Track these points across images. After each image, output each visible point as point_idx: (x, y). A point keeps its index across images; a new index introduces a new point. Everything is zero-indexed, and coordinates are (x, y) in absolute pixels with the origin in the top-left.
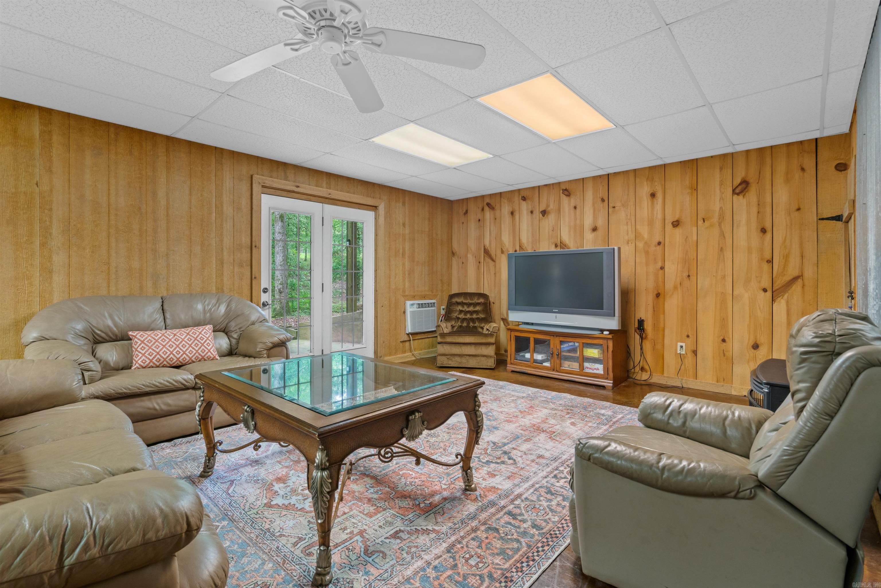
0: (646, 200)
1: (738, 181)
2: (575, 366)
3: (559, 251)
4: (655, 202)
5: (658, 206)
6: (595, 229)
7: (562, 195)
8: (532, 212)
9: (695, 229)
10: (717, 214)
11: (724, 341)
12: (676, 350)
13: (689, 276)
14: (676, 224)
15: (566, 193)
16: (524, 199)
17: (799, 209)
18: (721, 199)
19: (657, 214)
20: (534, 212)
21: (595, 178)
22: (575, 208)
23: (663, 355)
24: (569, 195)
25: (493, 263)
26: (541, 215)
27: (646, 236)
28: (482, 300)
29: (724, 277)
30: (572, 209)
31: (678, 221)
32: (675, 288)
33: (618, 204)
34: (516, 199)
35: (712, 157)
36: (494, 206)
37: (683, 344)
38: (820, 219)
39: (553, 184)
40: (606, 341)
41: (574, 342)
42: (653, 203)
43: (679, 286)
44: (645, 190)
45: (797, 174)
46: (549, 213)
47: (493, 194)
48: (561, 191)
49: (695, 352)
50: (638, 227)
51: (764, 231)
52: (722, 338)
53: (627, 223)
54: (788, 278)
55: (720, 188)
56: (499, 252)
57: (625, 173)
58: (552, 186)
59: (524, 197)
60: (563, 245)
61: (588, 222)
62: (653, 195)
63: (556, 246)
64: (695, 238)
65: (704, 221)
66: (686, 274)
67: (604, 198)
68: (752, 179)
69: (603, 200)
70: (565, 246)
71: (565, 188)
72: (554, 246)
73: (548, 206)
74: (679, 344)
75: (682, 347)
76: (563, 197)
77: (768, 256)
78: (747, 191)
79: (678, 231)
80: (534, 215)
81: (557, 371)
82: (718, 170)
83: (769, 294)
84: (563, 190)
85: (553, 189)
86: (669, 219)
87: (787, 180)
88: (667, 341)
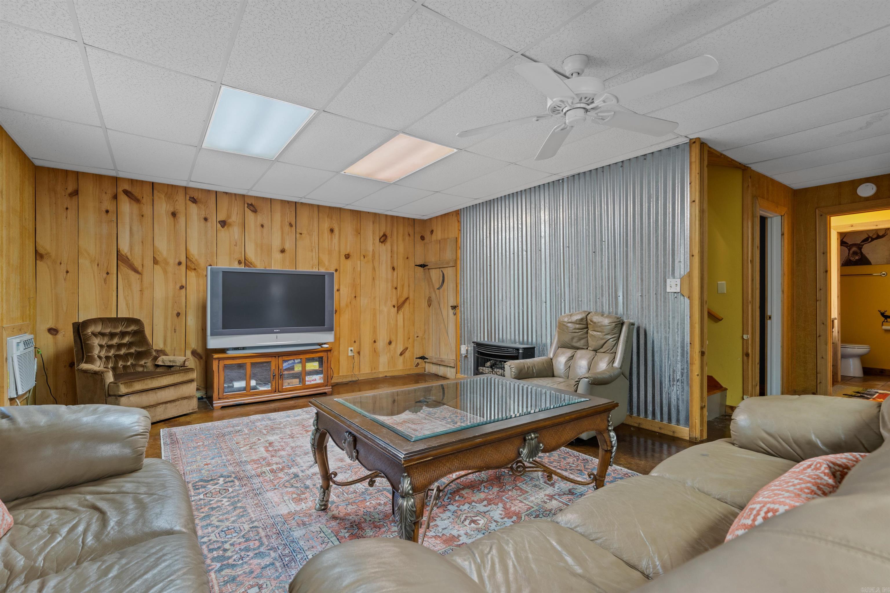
0: (326, 234)
1: (382, 234)
2: (295, 382)
3: (243, 269)
4: (334, 237)
5: (336, 240)
6: (283, 251)
7: (246, 209)
8: (206, 219)
9: (359, 262)
10: (371, 253)
11: (375, 342)
12: (348, 354)
13: (355, 297)
14: (347, 257)
15: (252, 208)
16: (194, 200)
17: (408, 258)
18: (373, 244)
19: (335, 246)
20: (209, 220)
21: (283, 202)
22: (262, 226)
23: (339, 359)
24: (255, 211)
25: (138, 276)
26: (219, 226)
27: (327, 263)
28: (133, 328)
29: (375, 298)
30: (259, 228)
31: (348, 255)
32: (347, 306)
33: (304, 232)
34: (181, 198)
35: (368, 212)
36: (139, 197)
37: (352, 348)
38: (416, 265)
39: (235, 194)
40: (326, 353)
41: (294, 360)
42: (332, 238)
43: (349, 304)
44: (326, 225)
45: (407, 238)
46: (230, 225)
47: (137, 181)
48: (246, 205)
49: (359, 353)
50: (320, 255)
51: (393, 269)
52: (374, 340)
53: (312, 250)
54: (403, 299)
55: (373, 236)
56: (149, 262)
57: (311, 206)
58: (234, 197)
59: (193, 198)
60: (246, 262)
61: (276, 243)
62: (332, 231)
63: (240, 262)
64: (359, 269)
65: (364, 257)
66: (353, 295)
67: (292, 223)
68: (388, 234)
69: (291, 225)
70: (251, 263)
71: (250, 203)
72: (237, 263)
73: (229, 217)
74: (350, 349)
75: (351, 350)
76: (249, 213)
77: (395, 286)
78: (386, 242)
79: (349, 262)
80: (209, 224)
81: (279, 392)
82: (371, 223)
83: (396, 308)
84: (248, 204)
85: (236, 199)
86: (343, 253)
87: (404, 240)
88: (341, 348)
